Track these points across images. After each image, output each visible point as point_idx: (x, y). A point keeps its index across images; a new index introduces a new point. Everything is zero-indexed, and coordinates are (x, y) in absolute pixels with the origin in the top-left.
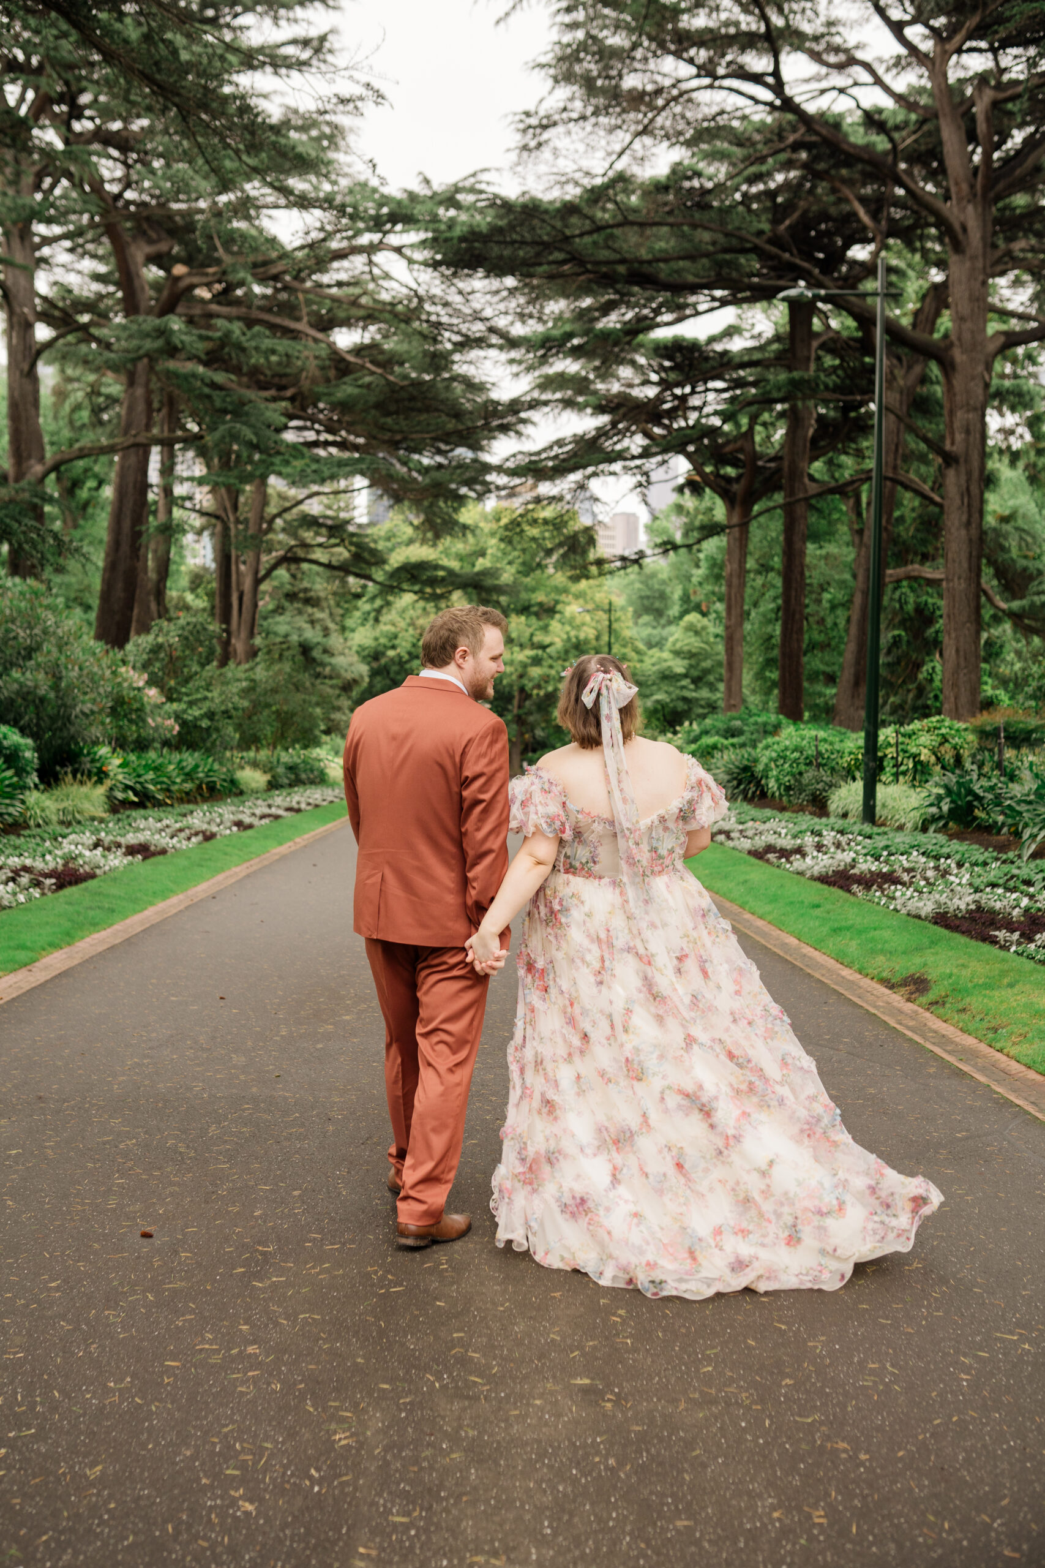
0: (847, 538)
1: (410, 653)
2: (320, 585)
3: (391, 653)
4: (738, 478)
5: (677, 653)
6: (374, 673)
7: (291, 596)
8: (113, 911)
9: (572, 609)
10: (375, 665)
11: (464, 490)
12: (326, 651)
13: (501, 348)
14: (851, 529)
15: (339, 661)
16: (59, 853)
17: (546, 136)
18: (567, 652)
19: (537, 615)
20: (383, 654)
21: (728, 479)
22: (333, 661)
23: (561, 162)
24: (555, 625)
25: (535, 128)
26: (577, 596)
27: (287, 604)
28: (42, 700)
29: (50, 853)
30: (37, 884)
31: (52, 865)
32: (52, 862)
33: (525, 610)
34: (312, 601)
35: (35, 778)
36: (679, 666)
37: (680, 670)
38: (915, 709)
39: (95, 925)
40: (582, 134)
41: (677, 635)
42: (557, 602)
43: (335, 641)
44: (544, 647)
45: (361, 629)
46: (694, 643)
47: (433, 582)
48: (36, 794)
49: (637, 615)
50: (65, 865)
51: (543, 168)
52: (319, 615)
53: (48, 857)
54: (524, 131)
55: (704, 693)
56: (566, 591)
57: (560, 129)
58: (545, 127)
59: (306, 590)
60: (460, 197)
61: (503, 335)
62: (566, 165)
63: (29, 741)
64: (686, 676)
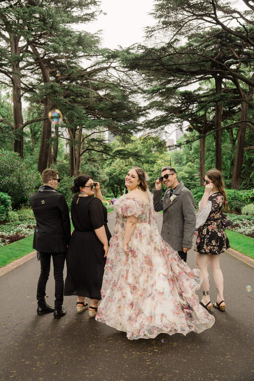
0: (229, 142)
1: (119, 174)
2: (96, 156)
3: (114, 174)
4: (202, 127)
5: (186, 172)
6: (110, 179)
7: (89, 160)
8: (24, 251)
9: (159, 162)
10: (110, 177)
11: (132, 131)
12: (98, 173)
13: (141, 93)
14: (231, 140)
15: (101, 176)
16: (15, 230)
17: (153, 33)
18: (158, 172)
19: (151, 163)
20: (112, 174)
21: (200, 127)
22: (100, 176)
23: (157, 40)
24: (155, 166)
25: (150, 31)
26: (160, 159)
27: (88, 162)
28: (15, 185)
29: (13, 230)
30: (4, 241)
31: (11, 234)
32: (12, 233)
33: (147, 162)
34: (95, 161)
35: (11, 207)
36: (187, 175)
37: (187, 176)
38: (249, 185)
39: (17, 257)
40: (162, 32)
41: (186, 168)
42: (156, 160)
43: (100, 171)
44: (153, 172)
45: (107, 168)
46: (190, 170)
47: (124, 155)
48: (12, 212)
49: (175, 164)
50: (16, 234)
51: (152, 42)
52: (96, 164)
53: (12, 232)
54: (147, 32)
55: (193, 182)
56: (158, 157)
57: (157, 31)
58: (152, 31)
59: (93, 158)
60: (130, 51)
61: (142, 90)
62: (158, 41)
63: (10, 197)
64: (188, 178)
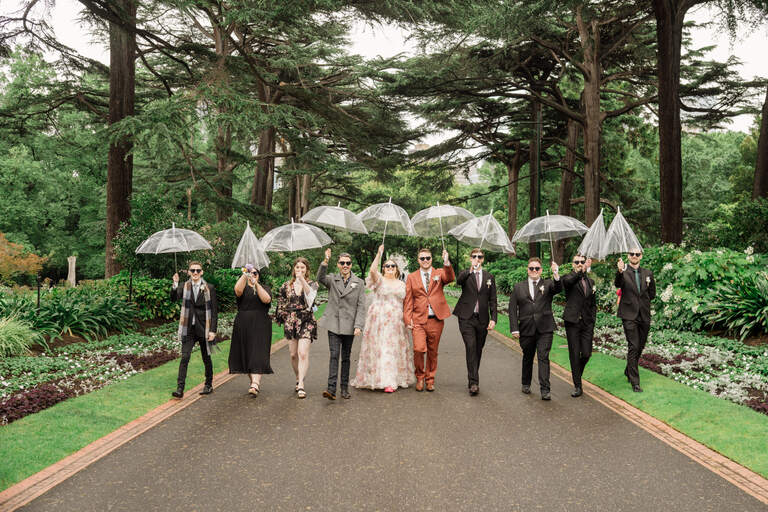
4: (514, 155)
21: (509, 156)
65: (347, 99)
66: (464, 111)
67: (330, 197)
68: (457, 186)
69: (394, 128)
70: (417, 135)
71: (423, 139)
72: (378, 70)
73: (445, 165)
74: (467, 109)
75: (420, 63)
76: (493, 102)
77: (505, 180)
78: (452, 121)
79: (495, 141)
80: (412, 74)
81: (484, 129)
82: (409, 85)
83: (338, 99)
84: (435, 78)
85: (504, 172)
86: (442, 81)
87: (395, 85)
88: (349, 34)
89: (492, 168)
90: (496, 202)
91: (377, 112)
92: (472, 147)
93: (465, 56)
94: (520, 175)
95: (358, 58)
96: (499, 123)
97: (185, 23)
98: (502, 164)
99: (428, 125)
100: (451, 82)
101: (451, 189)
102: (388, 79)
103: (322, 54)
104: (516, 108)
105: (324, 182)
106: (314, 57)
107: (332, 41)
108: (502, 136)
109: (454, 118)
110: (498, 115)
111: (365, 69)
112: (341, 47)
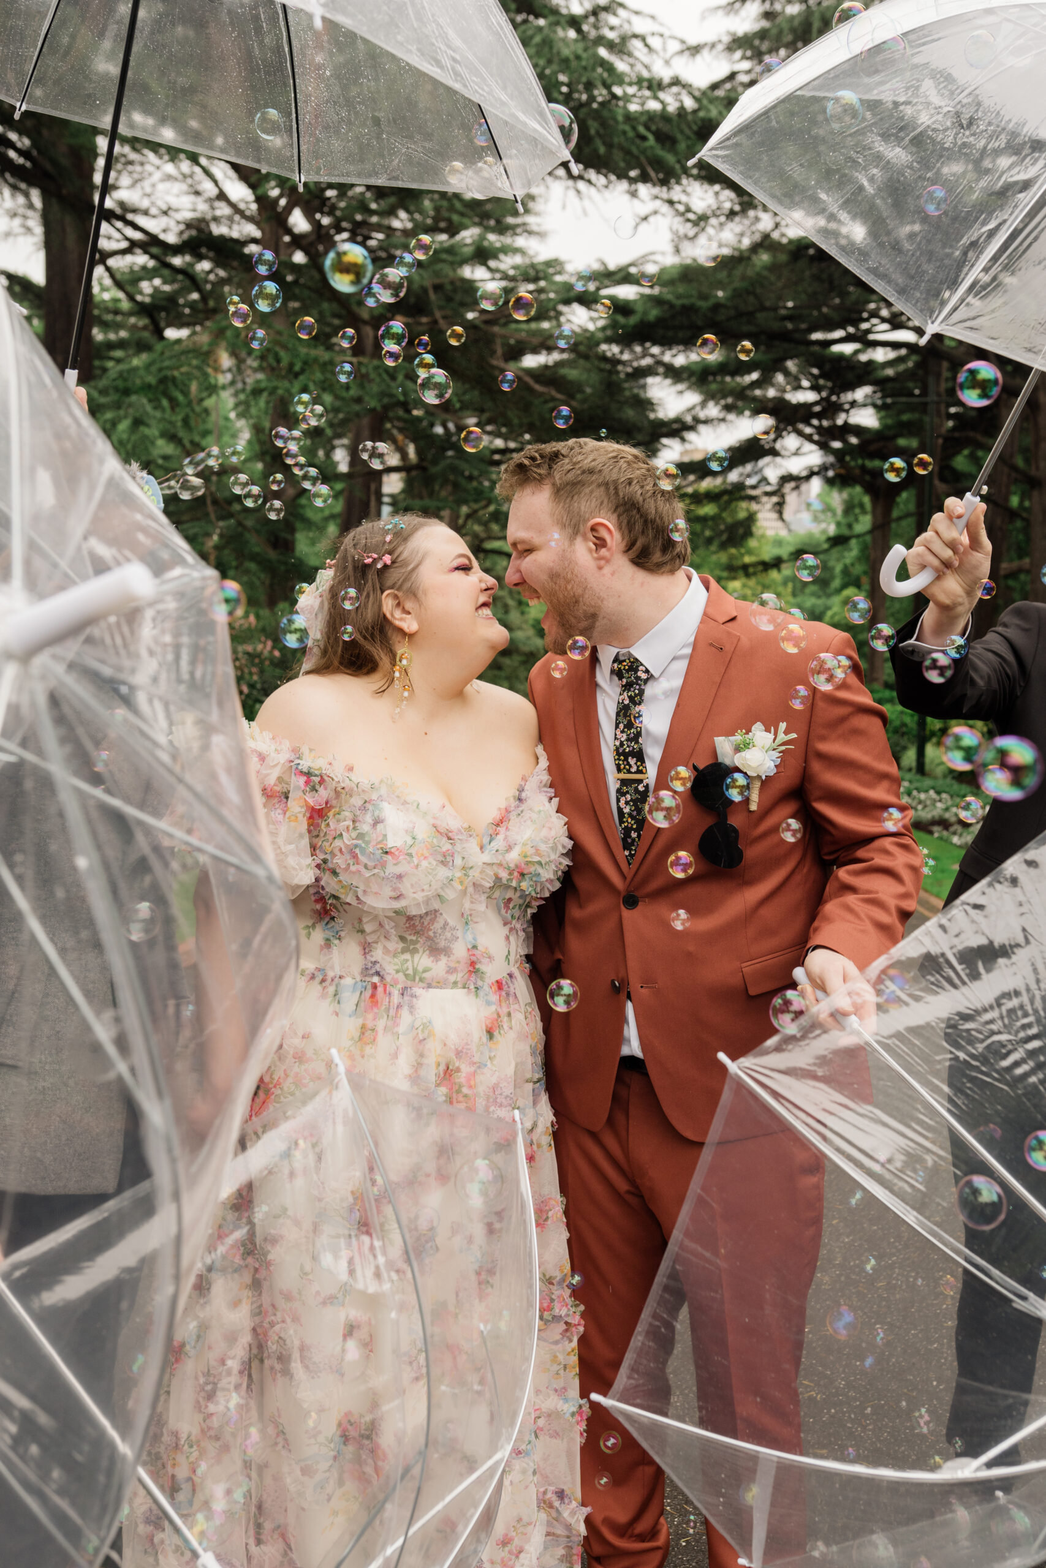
21: (873, 473)
65: (535, 351)
66: (780, 378)
67: (496, 558)
68: (763, 536)
69: (630, 413)
70: (678, 428)
71: (690, 436)
72: (598, 289)
73: (737, 492)
74: (787, 373)
75: (689, 274)
76: (841, 357)
77: (864, 523)
78: (755, 399)
79: (844, 441)
80: (670, 297)
81: (820, 416)
82: (660, 322)
83: (515, 353)
84: (717, 307)
85: (861, 506)
86: (732, 313)
87: (633, 320)
88: (537, 214)
89: (837, 499)
90: (846, 571)
91: (595, 378)
92: (796, 453)
93: (783, 258)
94: (895, 514)
95: (554, 264)
96: (853, 404)
97: (197, 193)
98: (858, 489)
99: (703, 404)
100: (751, 314)
101: (752, 543)
102: (621, 308)
103: (482, 255)
104: (890, 372)
105: (485, 524)
106: (464, 261)
107: (502, 229)
108: (858, 430)
109: (758, 392)
110: (852, 386)
111: (569, 287)
112: (520, 242)
